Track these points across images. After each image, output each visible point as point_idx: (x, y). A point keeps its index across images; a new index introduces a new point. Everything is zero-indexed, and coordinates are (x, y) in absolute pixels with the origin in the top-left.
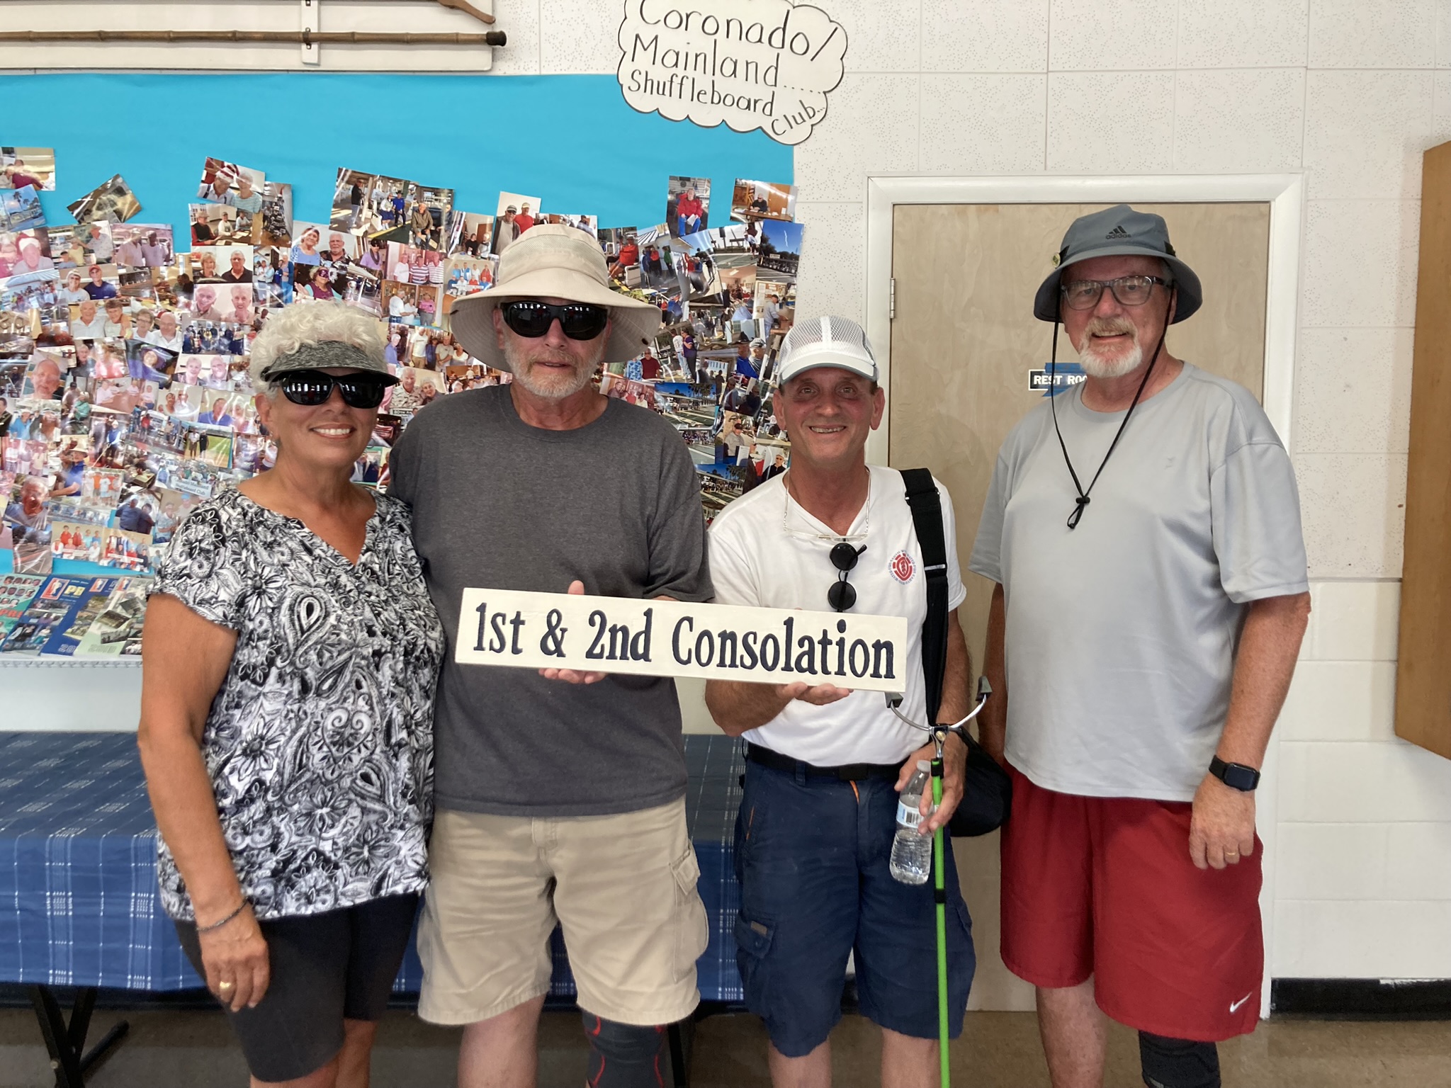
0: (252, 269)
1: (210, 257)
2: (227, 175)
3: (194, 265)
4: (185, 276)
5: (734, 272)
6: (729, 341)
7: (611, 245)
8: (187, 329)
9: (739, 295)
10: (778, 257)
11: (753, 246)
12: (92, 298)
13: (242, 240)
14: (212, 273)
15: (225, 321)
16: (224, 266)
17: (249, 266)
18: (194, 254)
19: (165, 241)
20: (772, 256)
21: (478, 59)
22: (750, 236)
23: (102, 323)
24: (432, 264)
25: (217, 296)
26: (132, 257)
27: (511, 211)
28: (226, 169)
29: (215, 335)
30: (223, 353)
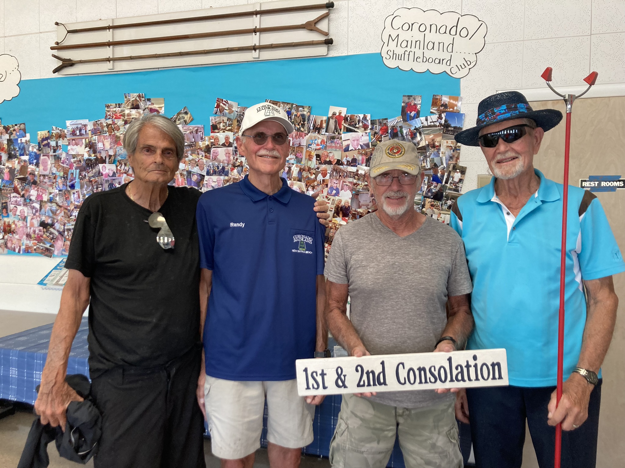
0: (232, 142)
1: (217, 137)
2: (224, 104)
3: (211, 141)
4: (208, 145)
5: (431, 136)
6: (429, 167)
7: (376, 127)
8: (208, 166)
9: (434, 146)
10: (453, 129)
11: (441, 124)
13: (229, 130)
14: (218, 143)
15: (222, 163)
16: (222, 141)
17: (231, 141)
18: (212, 136)
19: (201, 131)
20: (450, 128)
21: (322, 50)
22: (439, 120)
24: (302, 138)
25: (219, 153)
26: (190, 138)
27: (334, 114)
28: (224, 102)
29: (218, 168)
30: (221, 175)
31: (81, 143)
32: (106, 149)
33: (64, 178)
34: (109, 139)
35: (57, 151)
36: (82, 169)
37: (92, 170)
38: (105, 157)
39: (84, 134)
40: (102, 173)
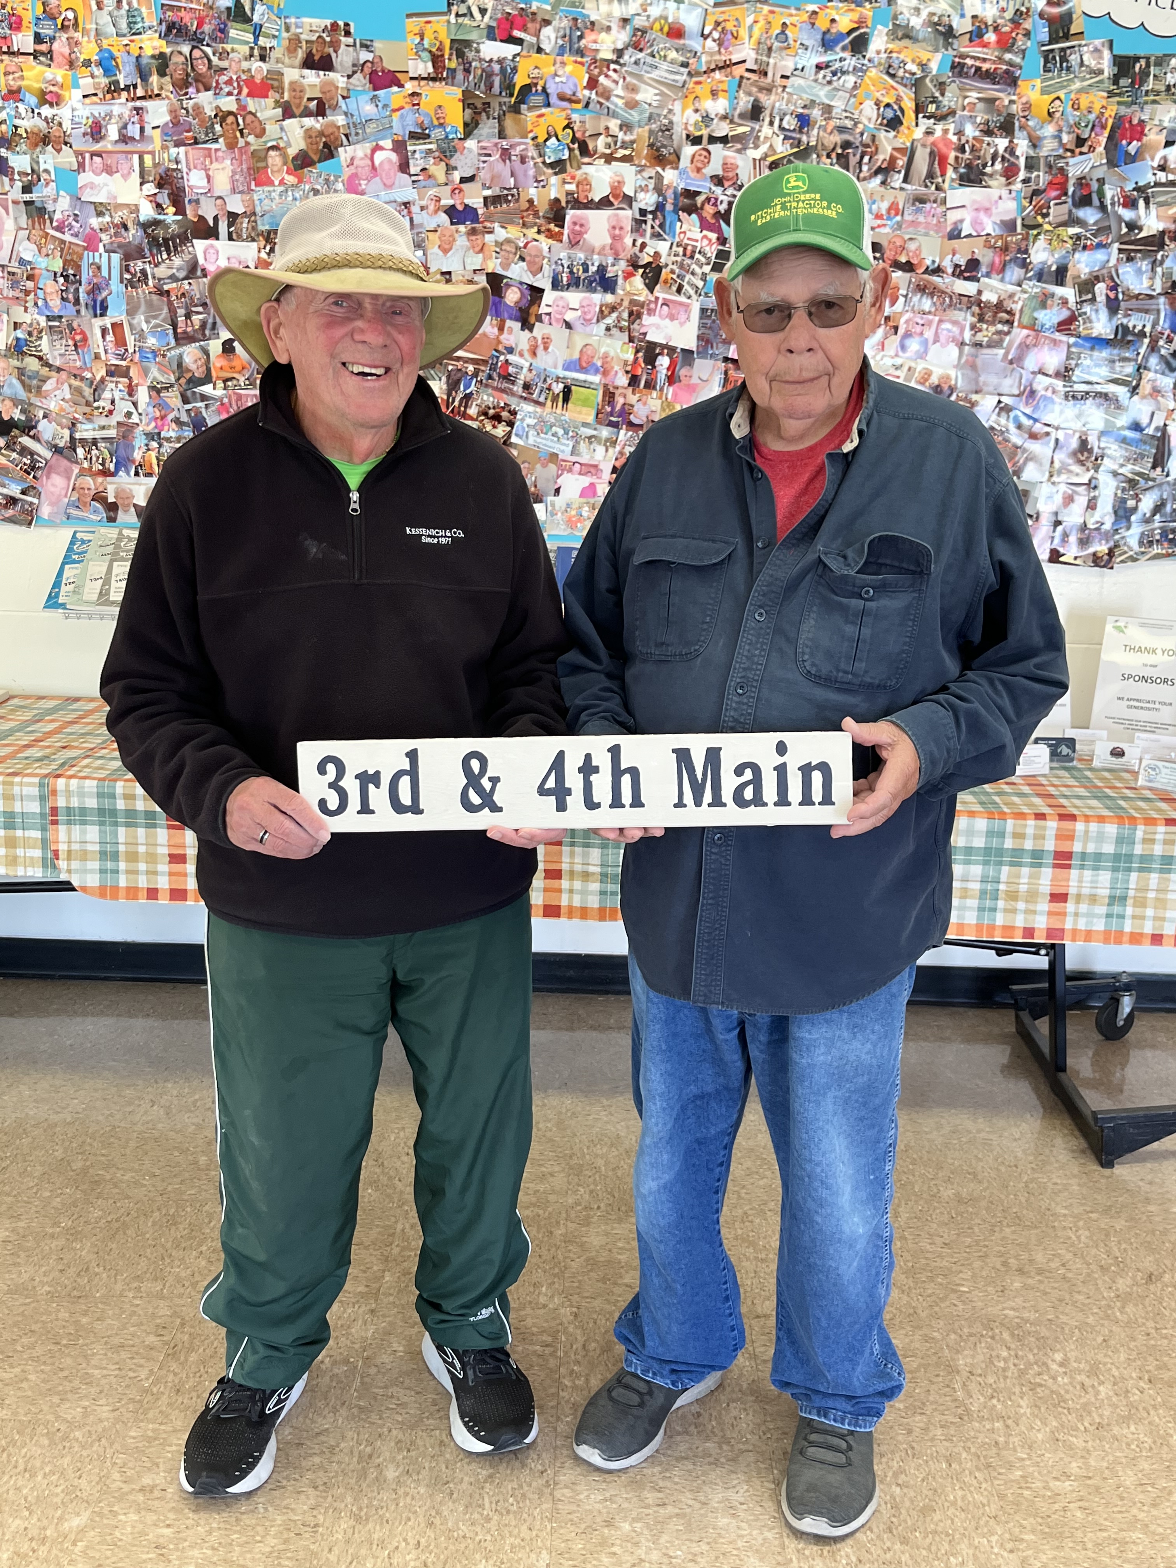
0: (632, 194)
1: (587, 179)
2: (611, 79)
3: (569, 187)
4: (557, 200)
5: (1173, 211)
6: (1159, 290)
7: (1038, 176)
12: (452, 223)
13: (625, 159)
14: (587, 197)
15: (598, 254)
17: (629, 190)
18: (569, 174)
23: (461, 253)
25: (591, 224)
26: (499, 176)
27: (929, 132)
28: (610, 73)
29: (586, 270)
30: (594, 291)
31: (124, 167)
32: (217, 194)
33: (66, 278)
34: (228, 162)
35: (34, 189)
36: (130, 254)
37: (169, 258)
38: (216, 219)
39: (137, 137)
40: (203, 270)
